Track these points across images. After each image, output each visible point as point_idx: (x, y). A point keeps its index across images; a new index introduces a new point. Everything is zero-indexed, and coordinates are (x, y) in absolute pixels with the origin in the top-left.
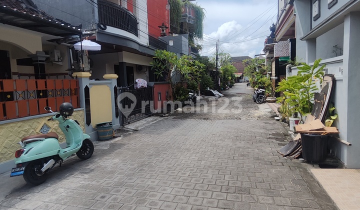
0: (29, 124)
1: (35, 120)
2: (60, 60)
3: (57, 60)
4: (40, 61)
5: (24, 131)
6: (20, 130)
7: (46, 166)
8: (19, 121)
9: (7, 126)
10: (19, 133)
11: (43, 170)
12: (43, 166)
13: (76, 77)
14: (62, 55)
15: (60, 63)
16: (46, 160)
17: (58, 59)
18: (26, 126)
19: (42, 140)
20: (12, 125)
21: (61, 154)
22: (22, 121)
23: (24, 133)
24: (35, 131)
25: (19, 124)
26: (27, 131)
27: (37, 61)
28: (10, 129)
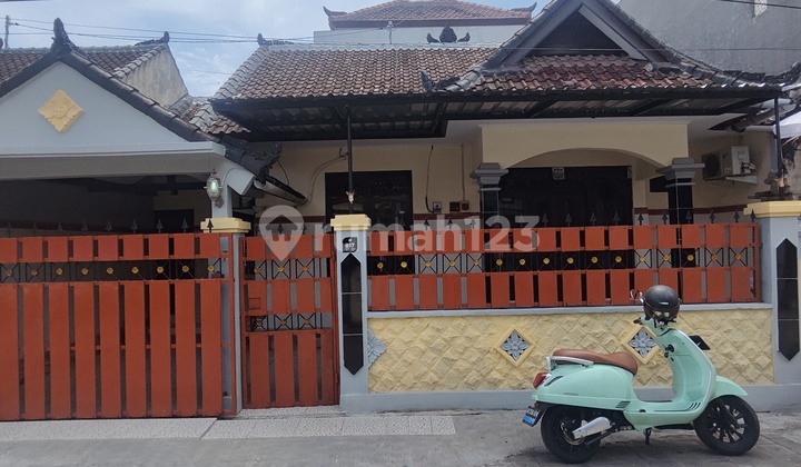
0: (605, 322)
1: (620, 316)
2: (747, 171)
3: (736, 170)
4: (680, 180)
5: (594, 335)
6: (584, 331)
7: (586, 429)
8: (584, 314)
9: (560, 320)
10: (583, 337)
11: (578, 433)
12: (580, 426)
13: (753, 215)
14: (755, 158)
15: (749, 179)
16: (590, 413)
17: (743, 168)
18: (599, 327)
19: (587, 366)
20: (568, 318)
21: (631, 412)
22: (589, 314)
23: (592, 340)
24: (619, 340)
25: (585, 319)
26: (599, 338)
27: (674, 181)
28: (565, 327)
